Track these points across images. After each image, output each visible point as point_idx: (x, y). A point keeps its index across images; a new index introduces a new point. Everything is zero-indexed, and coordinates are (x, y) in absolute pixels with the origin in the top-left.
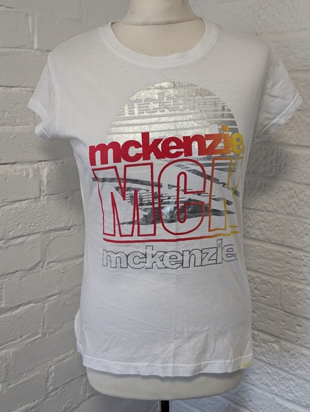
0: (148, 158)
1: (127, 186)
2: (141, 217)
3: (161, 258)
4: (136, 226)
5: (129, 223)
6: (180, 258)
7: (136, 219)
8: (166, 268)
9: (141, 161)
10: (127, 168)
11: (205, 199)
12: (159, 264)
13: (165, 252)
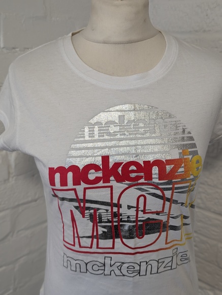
0: (109, 181)
1: (86, 206)
2: (100, 232)
3: (119, 268)
4: (95, 240)
5: (89, 237)
6: (137, 268)
7: (95, 234)
8: (124, 275)
9: (101, 184)
10: (87, 190)
11: (163, 218)
12: (117, 272)
13: (123, 263)
